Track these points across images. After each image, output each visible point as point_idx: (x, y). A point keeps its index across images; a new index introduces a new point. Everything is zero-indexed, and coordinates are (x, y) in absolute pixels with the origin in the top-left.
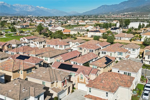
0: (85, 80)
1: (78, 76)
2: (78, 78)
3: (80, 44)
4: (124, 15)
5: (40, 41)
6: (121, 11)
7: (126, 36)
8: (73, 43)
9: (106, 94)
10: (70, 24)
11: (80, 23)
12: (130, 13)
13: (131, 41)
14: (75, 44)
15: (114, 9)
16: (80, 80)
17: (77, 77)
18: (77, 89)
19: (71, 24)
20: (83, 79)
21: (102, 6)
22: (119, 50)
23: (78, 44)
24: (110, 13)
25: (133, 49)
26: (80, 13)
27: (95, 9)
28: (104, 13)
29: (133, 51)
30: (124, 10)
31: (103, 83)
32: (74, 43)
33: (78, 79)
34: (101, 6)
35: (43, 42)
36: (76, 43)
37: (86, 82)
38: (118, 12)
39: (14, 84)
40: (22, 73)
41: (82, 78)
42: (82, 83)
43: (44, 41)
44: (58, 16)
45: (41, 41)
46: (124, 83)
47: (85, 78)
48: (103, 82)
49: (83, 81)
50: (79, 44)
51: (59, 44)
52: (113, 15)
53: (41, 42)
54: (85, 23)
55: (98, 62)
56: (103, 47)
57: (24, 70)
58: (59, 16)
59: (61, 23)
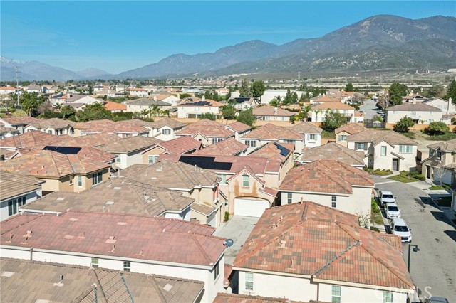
0: (255, 188)
1: (236, 181)
2: (235, 186)
3: (174, 130)
4: (231, 80)
5: (57, 127)
6: (222, 69)
7: (275, 114)
8: (153, 128)
9: (333, 200)
10: (106, 96)
11: (133, 94)
12: (245, 75)
13: (293, 123)
14: (161, 131)
15: (203, 64)
16: (241, 191)
17: (232, 182)
18: (233, 214)
19: (108, 95)
20: (251, 185)
21: (173, 56)
22: (285, 134)
23: (170, 130)
24: (196, 75)
25: (311, 135)
26: (111, 75)
27: (155, 64)
28: (179, 73)
29: (311, 138)
30: (230, 67)
31: (317, 178)
32: (156, 130)
33: (237, 188)
34: (169, 57)
35: (66, 130)
36: (165, 128)
37: (258, 192)
38: (215, 71)
39: (112, 188)
40: (80, 184)
41: (246, 184)
42: (247, 196)
43: (68, 127)
44: (52, 81)
45: (61, 127)
46: (358, 179)
47: (255, 184)
48: (316, 176)
49: (250, 191)
50: (172, 130)
51: (121, 131)
52: (204, 81)
53: (61, 130)
54: (147, 93)
55: (263, 152)
56: (239, 134)
57: (88, 176)
58: (54, 81)
59: (76, 92)
